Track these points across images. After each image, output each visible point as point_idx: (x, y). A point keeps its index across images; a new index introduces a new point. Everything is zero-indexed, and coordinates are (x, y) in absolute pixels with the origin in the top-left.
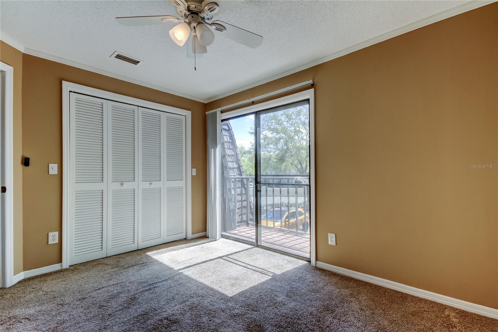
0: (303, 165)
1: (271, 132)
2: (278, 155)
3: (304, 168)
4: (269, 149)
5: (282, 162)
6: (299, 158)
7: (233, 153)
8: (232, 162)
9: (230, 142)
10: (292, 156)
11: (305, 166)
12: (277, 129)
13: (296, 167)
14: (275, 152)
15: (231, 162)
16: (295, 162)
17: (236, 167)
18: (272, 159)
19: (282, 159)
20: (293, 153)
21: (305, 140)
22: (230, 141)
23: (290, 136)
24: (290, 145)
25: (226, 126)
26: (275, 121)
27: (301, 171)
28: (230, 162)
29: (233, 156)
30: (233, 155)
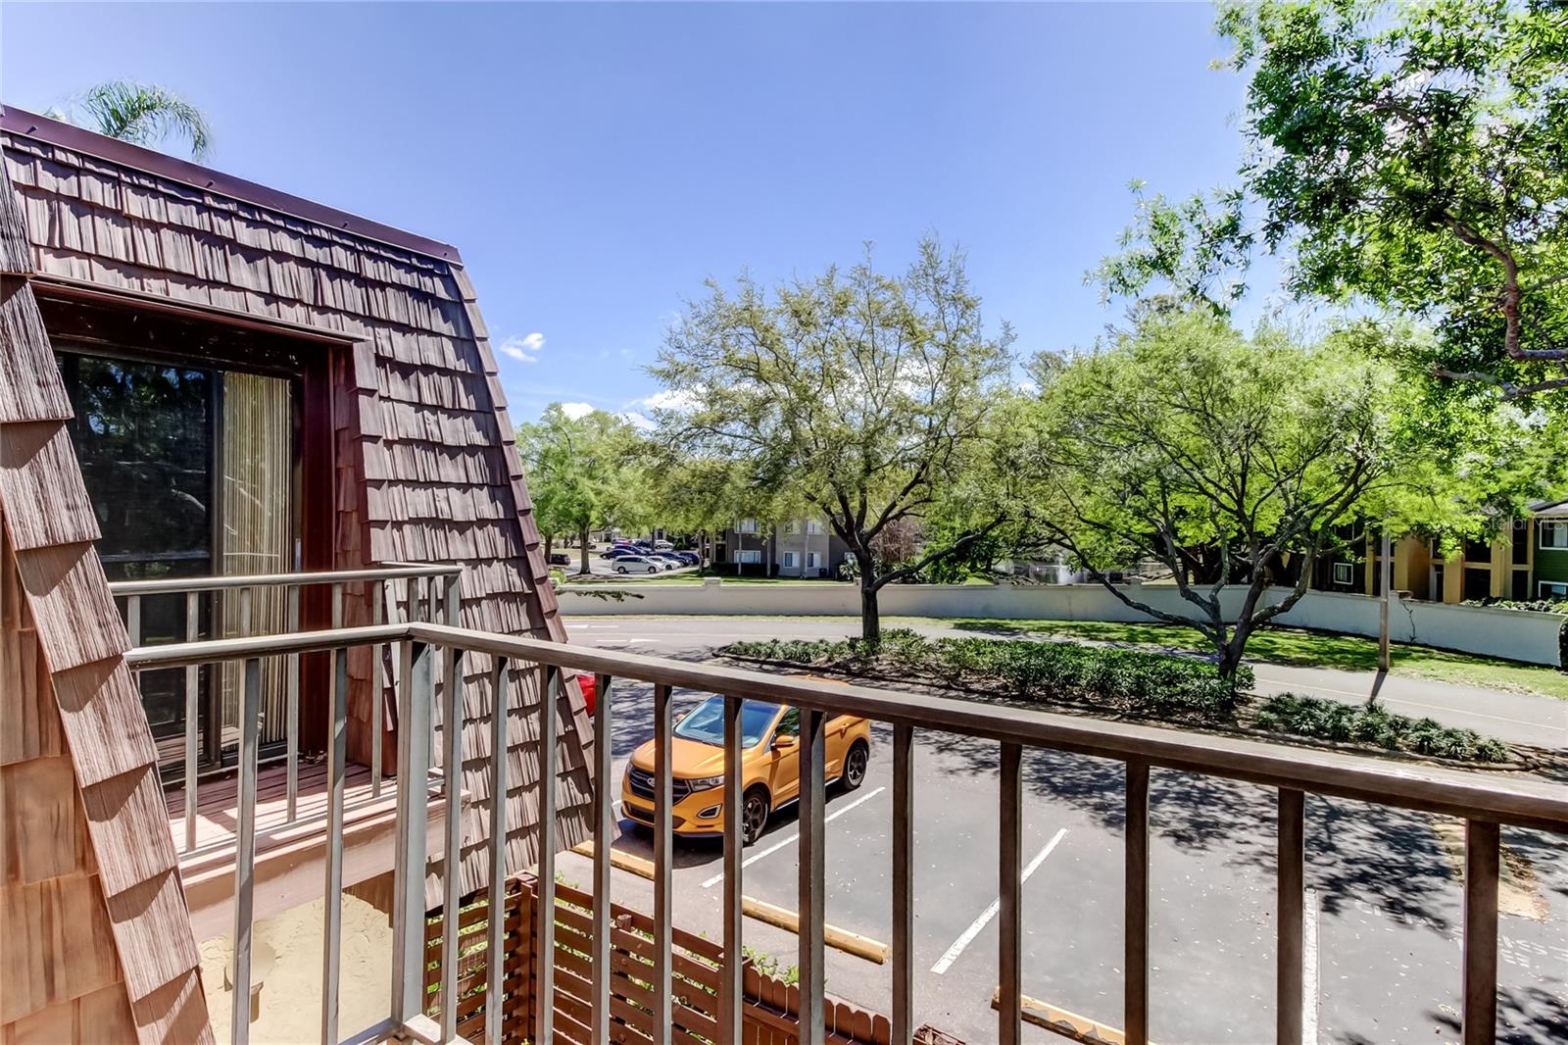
0: (852, 504)
1: (737, 374)
2: (757, 465)
3: (855, 514)
4: (727, 440)
5: (772, 490)
6: (839, 477)
7: (479, 439)
8: (465, 487)
9: (463, 375)
10: (810, 468)
11: (858, 508)
12: (758, 364)
13: (828, 511)
14: (750, 450)
15: (459, 486)
16: (824, 491)
17: (493, 516)
18: (733, 476)
19: (771, 478)
20: (816, 455)
21: (859, 410)
22: (461, 366)
23: (806, 391)
24: (805, 429)
25: (437, 280)
26: (750, 331)
27: (843, 525)
28: (452, 491)
29: (472, 455)
30: (472, 449)
